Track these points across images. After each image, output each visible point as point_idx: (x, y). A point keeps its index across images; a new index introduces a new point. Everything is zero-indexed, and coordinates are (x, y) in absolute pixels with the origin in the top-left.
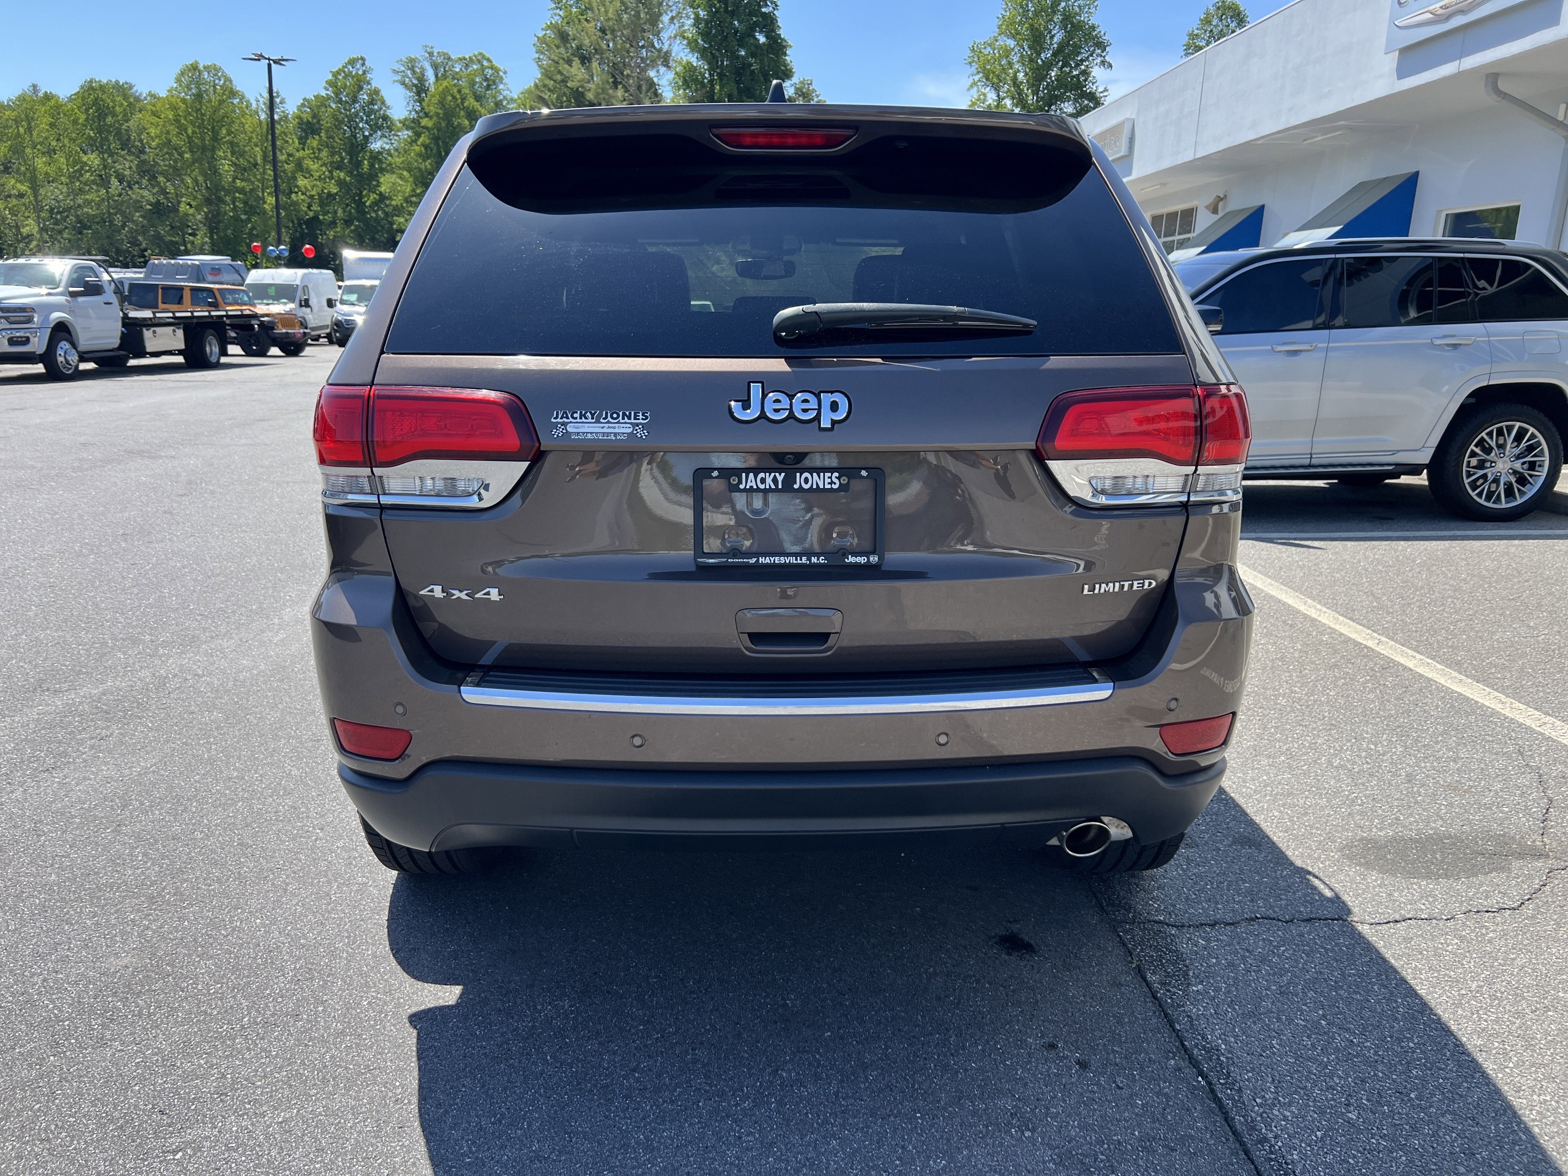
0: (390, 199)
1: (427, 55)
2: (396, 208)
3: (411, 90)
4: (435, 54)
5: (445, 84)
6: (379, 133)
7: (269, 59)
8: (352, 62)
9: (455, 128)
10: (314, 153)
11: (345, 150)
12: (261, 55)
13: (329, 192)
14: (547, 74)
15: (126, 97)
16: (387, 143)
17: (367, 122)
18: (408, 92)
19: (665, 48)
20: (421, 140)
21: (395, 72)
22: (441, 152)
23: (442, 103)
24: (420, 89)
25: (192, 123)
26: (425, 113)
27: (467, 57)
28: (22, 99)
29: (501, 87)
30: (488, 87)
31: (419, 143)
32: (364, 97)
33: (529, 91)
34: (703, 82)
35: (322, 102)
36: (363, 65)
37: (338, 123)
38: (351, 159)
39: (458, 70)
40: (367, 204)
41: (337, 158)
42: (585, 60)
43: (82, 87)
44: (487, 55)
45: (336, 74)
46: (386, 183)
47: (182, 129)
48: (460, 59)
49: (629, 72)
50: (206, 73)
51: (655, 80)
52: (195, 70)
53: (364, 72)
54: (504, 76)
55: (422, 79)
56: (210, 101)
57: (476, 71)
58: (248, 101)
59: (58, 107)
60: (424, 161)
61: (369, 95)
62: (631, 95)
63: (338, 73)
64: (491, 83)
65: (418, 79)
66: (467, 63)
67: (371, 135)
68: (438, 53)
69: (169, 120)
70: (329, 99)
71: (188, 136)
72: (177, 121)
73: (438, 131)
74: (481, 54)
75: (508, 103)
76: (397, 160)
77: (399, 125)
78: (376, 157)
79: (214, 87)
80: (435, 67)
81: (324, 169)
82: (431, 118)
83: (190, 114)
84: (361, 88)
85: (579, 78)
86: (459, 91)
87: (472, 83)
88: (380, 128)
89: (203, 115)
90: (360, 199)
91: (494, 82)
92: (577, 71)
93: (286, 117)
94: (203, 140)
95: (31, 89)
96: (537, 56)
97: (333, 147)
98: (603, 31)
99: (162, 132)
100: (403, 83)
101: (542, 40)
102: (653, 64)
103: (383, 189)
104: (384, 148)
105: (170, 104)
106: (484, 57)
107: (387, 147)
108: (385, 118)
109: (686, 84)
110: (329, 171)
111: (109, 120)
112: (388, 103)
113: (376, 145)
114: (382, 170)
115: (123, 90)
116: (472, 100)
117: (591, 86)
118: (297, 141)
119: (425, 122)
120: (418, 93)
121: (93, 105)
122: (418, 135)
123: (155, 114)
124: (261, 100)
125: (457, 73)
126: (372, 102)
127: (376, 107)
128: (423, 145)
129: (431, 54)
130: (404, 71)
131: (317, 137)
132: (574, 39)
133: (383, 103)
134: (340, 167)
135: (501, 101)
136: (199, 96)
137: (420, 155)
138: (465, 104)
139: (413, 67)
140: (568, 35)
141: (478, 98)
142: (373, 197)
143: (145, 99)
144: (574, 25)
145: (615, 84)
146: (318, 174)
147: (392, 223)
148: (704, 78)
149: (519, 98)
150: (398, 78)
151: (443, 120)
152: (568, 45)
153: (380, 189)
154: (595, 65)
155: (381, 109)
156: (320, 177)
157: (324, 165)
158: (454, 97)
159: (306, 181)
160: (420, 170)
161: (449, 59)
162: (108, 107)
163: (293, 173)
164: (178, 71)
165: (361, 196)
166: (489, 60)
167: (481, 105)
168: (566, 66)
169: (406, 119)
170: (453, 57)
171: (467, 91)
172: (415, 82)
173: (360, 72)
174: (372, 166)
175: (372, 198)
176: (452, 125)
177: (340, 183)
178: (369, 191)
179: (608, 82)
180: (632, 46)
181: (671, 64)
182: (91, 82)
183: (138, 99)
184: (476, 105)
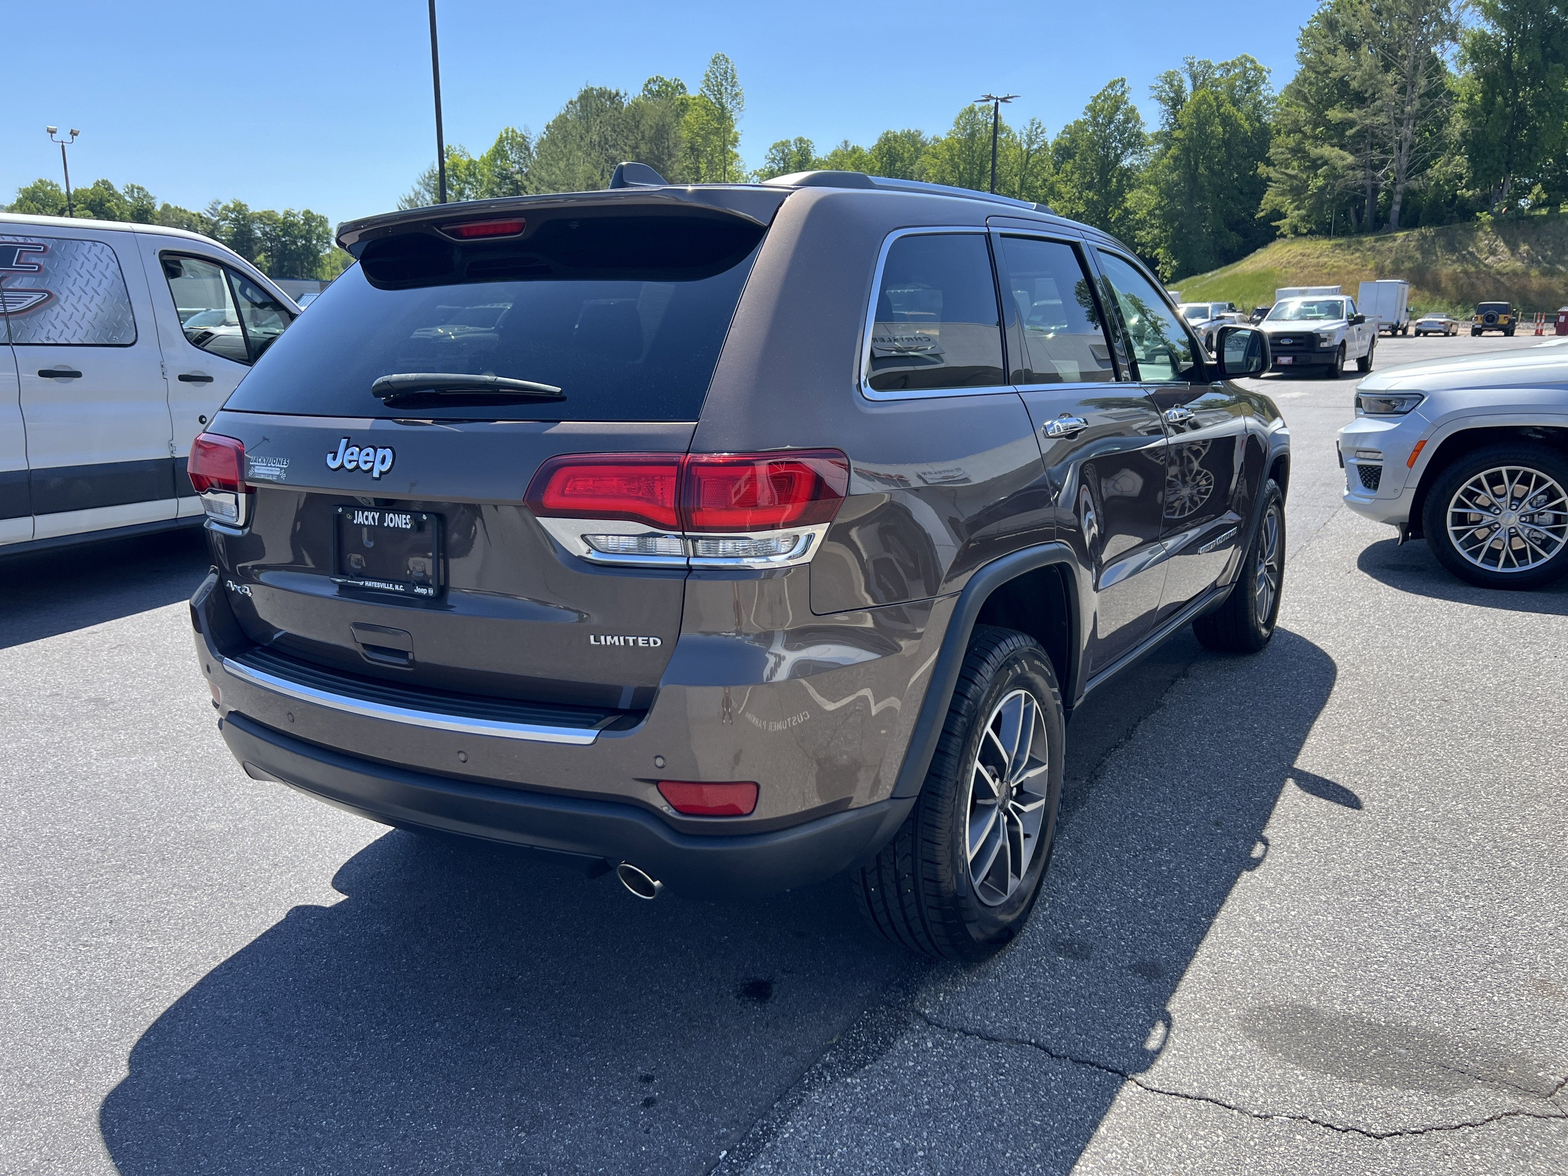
0: (1136, 213)
1: (1187, 66)
2: (1138, 222)
3: (1167, 104)
4: (1196, 64)
5: (1202, 93)
6: (1130, 150)
7: (997, 99)
8: (1112, 85)
9: (1207, 137)
10: (1067, 176)
11: (1096, 170)
12: (990, 96)
13: (1077, 212)
14: (1310, 66)
15: (914, 144)
16: (1137, 160)
17: (1120, 141)
18: (1163, 106)
19: (1453, 19)
20: (1170, 152)
21: (1151, 88)
22: (1190, 161)
23: (1197, 112)
24: (1177, 101)
25: (965, 161)
26: (1179, 125)
27: (1230, 61)
28: (835, 154)
29: (1263, 87)
30: (1249, 90)
31: (1168, 156)
32: (1120, 117)
33: (1289, 87)
34: (1498, 52)
35: (1080, 126)
36: (1123, 86)
37: (1093, 145)
38: (1101, 178)
39: (1217, 76)
40: (1112, 220)
41: (1088, 179)
42: (1352, 46)
43: (880, 139)
44: (1251, 57)
45: (1095, 100)
46: (1131, 199)
47: (955, 166)
48: (1222, 65)
49: (1404, 52)
50: (980, 114)
51: (1439, 56)
52: (971, 112)
53: (1123, 93)
54: (1267, 76)
55: (1179, 91)
56: (981, 138)
57: (1236, 74)
58: (1014, 135)
59: (861, 157)
60: (1171, 172)
61: (1124, 114)
62: (1404, 77)
63: (1098, 97)
64: (1252, 85)
65: (1175, 92)
66: (1227, 68)
67: (1122, 153)
68: (1199, 63)
69: (946, 160)
70: (1086, 123)
71: (959, 171)
72: (952, 160)
73: (1190, 141)
74: (1245, 56)
75: (1269, 103)
76: (1146, 174)
77: (1151, 139)
78: (1126, 173)
79: (986, 125)
80: (1194, 78)
81: (1075, 190)
82: (1184, 129)
83: (963, 152)
84: (1118, 109)
85: (1342, 67)
86: (1216, 99)
87: (1232, 87)
88: (1131, 145)
89: (974, 152)
90: (1106, 215)
91: (1256, 84)
92: (1343, 60)
93: (1046, 144)
94: (972, 174)
95: (843, 145)
96: (1300, 50)
97: (1085, 169)
98: (1379, 12)
99: (938, 172)
100: (1160, 99)
101: (1308, 34)
102: (1437, 38)
103: (1128, 204)
104: (1133, 165)
105: (948, 146)
106: (1247, 59)
107: (1136, 163)
108: (1138, 135)
109: (1475, 56)
110: (1079, 193)
111: (898, 164)
112: (1142, 119)
113: (1126, 163)
114: (1131, 187)
115: (912, 138)
116: (1228, 105)
117: (1358, 73)
118: (1052, 166)
119: (1178, 134)
120: (1174, 106)
121: (887, 153)
122: (1168, 147)
123: (935, 156)
124: (1024, 132)
125: (1216, 79)
126: (1127, 121)
127: (1130, 125)
128: (1172, 157)
129: (1191, 65)
130: (1162, 86)
131: (1071, 161)
132: (1344, 26)
133: (1137, 120)
134: (1089, 186)
135: (1260, 102)
136: (972, 135)
137: (1167, 167)
138: (1222, 110)
139: (1171, 80)
140: (1338, 22)
141: (1235, 103)
142: (1118, 212)
143: (930, 143)
144: (1345, 11)
145: (1387, 68)
146: (1069, 196)
147: (1134, 237)
148: (1499, 44)
149: (1281, 96)
150: (1155, 93)
151: (1196, 129)
152: (1337, 34)
153: (1125, 205)
154: (1364, 49)
155: (1135, 126)
156: (1070, 198)
157: (1075, 186)
158: (1210, 106)
159: (1056, 204)
160: (1168, 181)
161: (1210, 67)
162: (898, 155)
163: (1045, 197)
164: (957, 115)
165: (1106, 213)
166: (1252, 61)
167: (1238, 110)
168: (1331, 57)
169: (1158, 133)
170: (1213, 64)
171: (1224, 97)
172: (1172, 95)
173: (1119, 94)
174: (1119, 182)
175: (1116, 214)
176: (1205, 134)
177: (1088, 202)
178: (1115, 208)
179: (1377, 67)
180: (1410, 23)
181: (1459, 35)
182: (887, 133)
183: (924, 144)
184: (1233, 110)
